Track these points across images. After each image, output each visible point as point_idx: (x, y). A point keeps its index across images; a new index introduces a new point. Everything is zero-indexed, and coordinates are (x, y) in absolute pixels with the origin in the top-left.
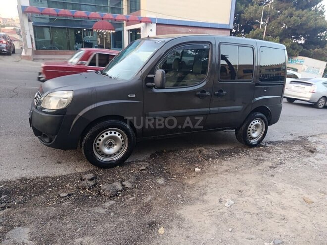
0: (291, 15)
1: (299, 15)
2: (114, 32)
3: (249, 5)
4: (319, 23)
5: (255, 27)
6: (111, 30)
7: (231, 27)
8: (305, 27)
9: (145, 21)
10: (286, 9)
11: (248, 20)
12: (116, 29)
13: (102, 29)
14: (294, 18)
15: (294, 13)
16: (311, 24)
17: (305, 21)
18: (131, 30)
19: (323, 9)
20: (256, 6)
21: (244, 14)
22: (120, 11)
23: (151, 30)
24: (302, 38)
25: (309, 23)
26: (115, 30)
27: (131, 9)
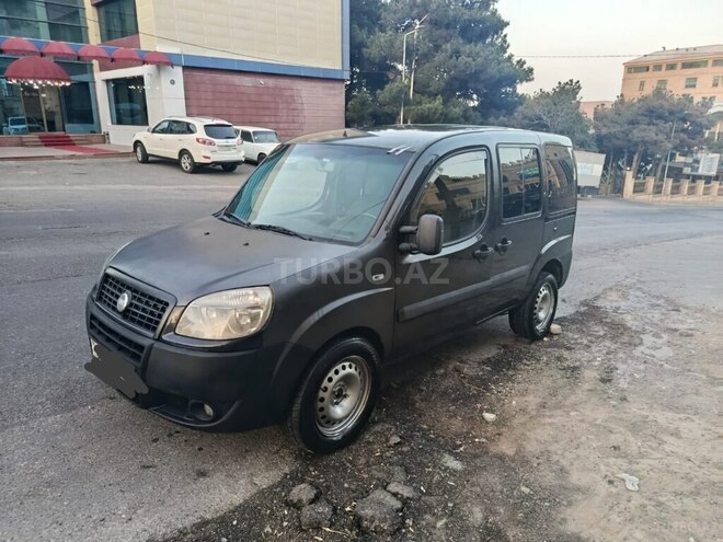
0: (457, 53)
1: (471, 52)
2: (68, 84)
3: (377, 29)
4: (506, 70)
5: (391, 76)
6: (59, 80)
7: (347, 75)
8: (482, 77)
9: (156, 60)
10: (447, 41)
11: (377, 60)
12: (72, 77)
13: (34, 78)
14: (463, 59)
15: (462, 49)
16: (493, 70)
17: (483, 65)
18: (114, 81)
19: (505, 42)
20: (390, 33)
21: (367, 47)
22: (79, 34)
23: (173, 82)
24: (475, 96)
25: (489, 70)
26: (69, 80)
27: (109, 31)
